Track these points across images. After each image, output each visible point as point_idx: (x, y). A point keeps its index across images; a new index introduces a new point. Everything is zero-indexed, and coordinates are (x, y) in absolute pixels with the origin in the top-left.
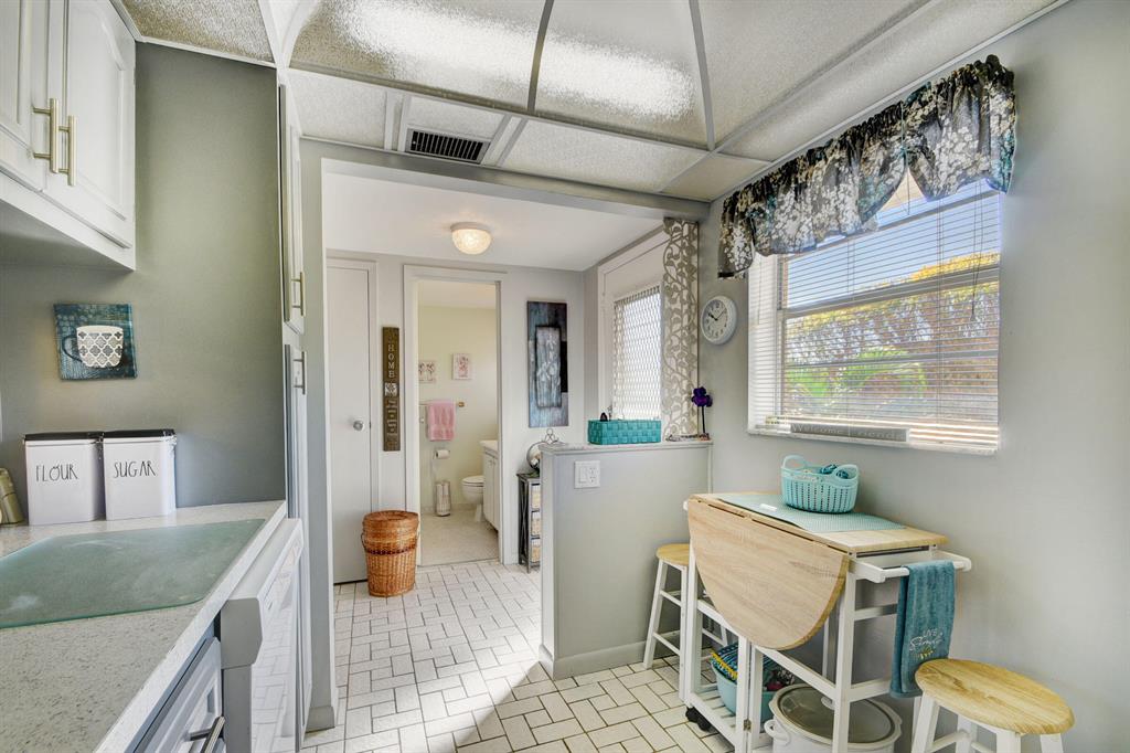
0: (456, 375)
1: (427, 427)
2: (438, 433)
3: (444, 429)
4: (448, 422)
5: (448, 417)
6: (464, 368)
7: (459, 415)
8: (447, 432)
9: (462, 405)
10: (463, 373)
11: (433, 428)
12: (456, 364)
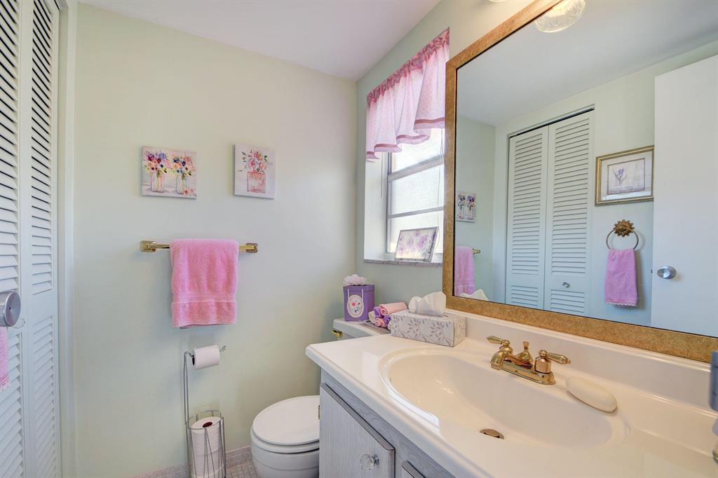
0: (241, 188)
1: (172, 297)
2: (198, 311)
3: (211, 301)
4: (220, 285)
5: (222, 275)
6: (258, 173)
7: (245, 268)
8: (219, 305)
9: (252, 249)
10: (254, 183)
11: (185, 298)
12: (240, 165)
